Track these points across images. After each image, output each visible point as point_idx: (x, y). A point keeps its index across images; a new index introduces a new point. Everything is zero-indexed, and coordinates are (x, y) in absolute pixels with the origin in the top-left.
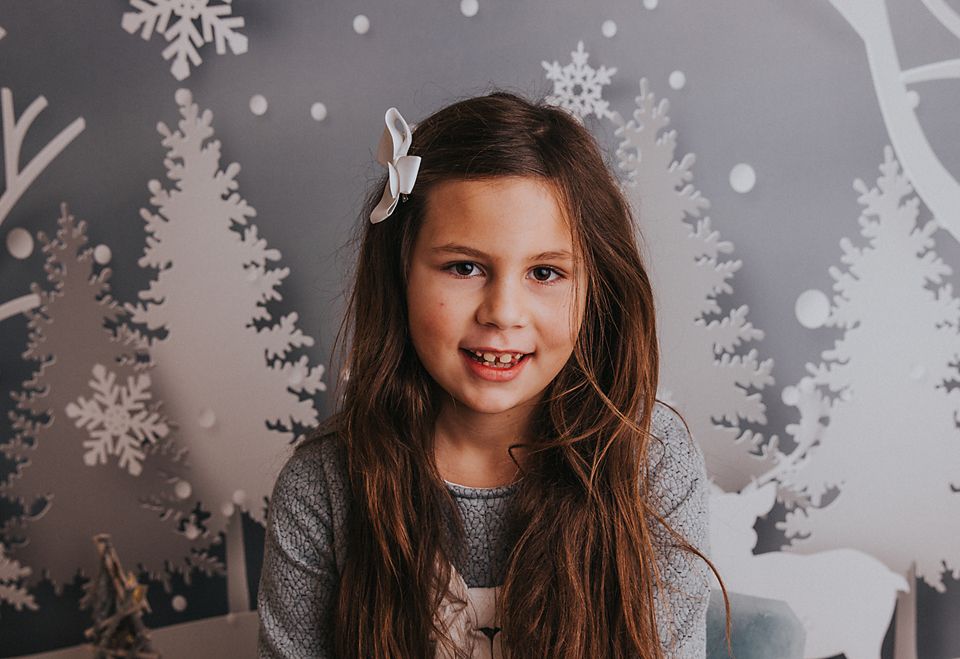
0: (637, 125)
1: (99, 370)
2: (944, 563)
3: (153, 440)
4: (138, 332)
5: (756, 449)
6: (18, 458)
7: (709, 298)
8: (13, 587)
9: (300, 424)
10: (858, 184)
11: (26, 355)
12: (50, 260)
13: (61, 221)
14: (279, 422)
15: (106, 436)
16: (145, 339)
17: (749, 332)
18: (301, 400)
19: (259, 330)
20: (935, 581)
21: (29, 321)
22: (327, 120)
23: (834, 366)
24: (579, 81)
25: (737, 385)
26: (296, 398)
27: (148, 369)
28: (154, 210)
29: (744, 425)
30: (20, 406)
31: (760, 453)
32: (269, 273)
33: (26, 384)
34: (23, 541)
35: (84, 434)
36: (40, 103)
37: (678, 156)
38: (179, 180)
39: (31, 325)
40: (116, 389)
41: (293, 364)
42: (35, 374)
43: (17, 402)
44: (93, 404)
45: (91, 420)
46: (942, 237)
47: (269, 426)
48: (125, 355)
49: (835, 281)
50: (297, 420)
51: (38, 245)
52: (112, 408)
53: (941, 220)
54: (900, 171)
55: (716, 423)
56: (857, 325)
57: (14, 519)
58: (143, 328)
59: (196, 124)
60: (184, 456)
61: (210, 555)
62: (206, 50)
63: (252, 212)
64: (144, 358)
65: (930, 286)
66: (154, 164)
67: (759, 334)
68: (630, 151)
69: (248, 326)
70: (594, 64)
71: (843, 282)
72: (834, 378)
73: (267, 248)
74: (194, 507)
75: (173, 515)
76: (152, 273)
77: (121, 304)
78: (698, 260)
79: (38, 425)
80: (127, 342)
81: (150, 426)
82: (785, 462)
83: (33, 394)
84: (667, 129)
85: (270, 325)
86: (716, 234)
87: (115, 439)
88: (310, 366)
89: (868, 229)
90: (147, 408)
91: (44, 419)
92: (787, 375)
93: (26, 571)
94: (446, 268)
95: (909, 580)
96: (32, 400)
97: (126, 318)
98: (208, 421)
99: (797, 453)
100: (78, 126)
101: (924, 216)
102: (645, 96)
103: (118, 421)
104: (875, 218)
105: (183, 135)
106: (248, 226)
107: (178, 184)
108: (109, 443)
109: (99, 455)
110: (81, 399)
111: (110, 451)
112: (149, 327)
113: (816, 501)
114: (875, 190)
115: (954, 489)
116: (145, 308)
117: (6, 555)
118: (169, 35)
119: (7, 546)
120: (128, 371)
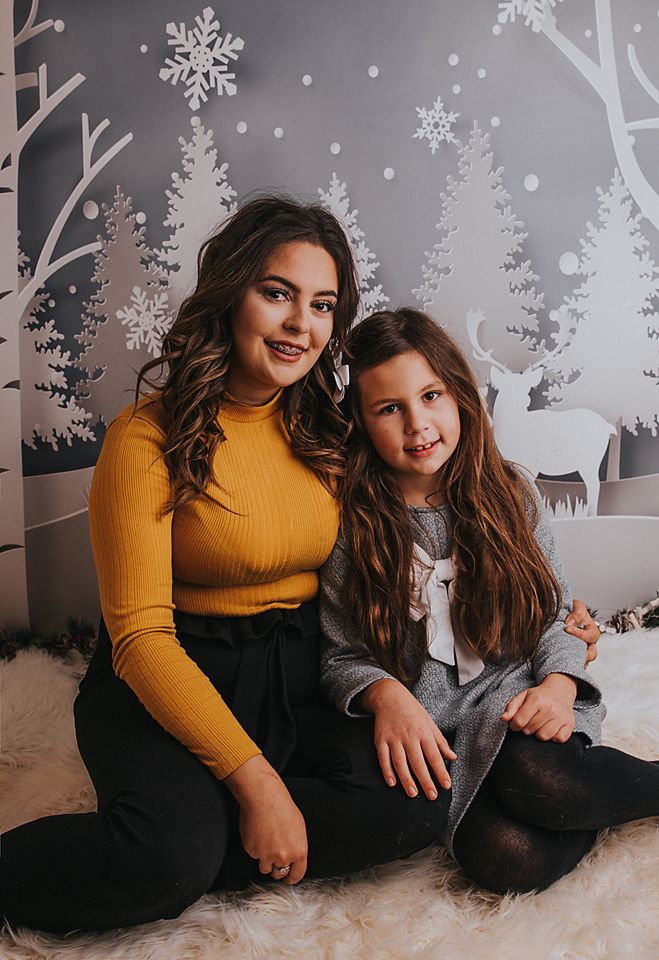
0: (471, 148)
1: (136, 290)
2: (638, 418)
4: (161, 267)
5: (532, 347)
6: (85, 344)
7: (509, 254)
8: (81, 426)
10: (598, 190)
11: (93, 279)
12: (109, 221)
13: (116, 197)
15: (140, 331)
16: (166, 271)
17: (531, 276)
20: (632, 429)
21: (95, 258)
22: (284, 138)
23: (580, 298)
24: (437, 120)
25: (523, 308)
27: (166, 289)
28: (175, 191)
29: (526, 332)
30: (88, 311)
31: (535, 350)
33: (92, 297)
34: (87, 395)
35: (127, 329)
36: (106, 123)
37: (494, 168)
38: (191, 173)
39: (96, 261)
40: (147, 301)
42: (98, 291)
43: (87, 309)
44: (132, 311)
45: (131, 321)
46: (645, 222)
48: (152, 281)
49: (583, 248)
51: (101, 211)
52: (144, 313)
53: (645, 213)
54: (623, 182)
55: (510, 331)
56: (594, 274)
57: (82, 381)
58: (164, 264)
59: (203, 138)
62: (212, 92)
63: (235, 194)
64: (164, 283)
65: (637, 252)
66: (176, 162)
67: (537, 278)
68: (467, 163)
70: (446, 110)
71: (587, 248)
72: (580, 305)
76: (172, 230)
77: (151, 249)
78: (503, 231)
79: (99, 323)
80: (154, 273)
82: (549, 355)
83: (96, 304)
84: (488, 151)
86: (515, 216)
87: (146, 333)
89: (603, 217)
90: (165, 314)
91: (103, 319)
92: (552, 304)
93: (89, 415)
94: (381, 412)
95: (617, 428)
96: (96, 308)
97: (154, 258)
99: (557, 349)
100: (129, 137)
101: (635, 210)
102: (476, 131)
103: (147, 321)
104: (607, 210)
105: (194, 145)
106: (233, 201)
107: (190, 175)
108: (142, 337)
109: (135, 344)
110: (125, 308)
111: (142, 341)
112: (169, 264)
113: (566, 379)
114: (608, 194)
115: (646, 374)
116: (167, 253)
117: (76, 404)
118: (188, 83)
119: (77, 398)
120: (155, 291)
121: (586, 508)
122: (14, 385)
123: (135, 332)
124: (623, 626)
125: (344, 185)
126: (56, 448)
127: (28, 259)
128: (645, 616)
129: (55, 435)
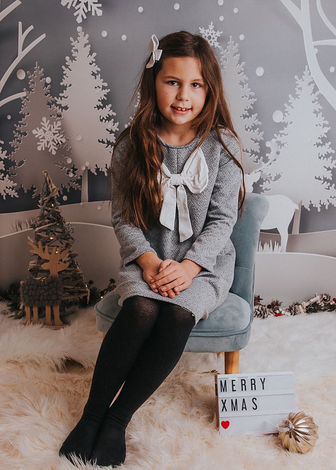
0: (228, 52)
1: (44, 119)
2: (311, 202)
3: (61, 143)
4: (58, 107)
5: (256, 161)
6: (15, 147)
7: (245, 110)
8: (11, 189)
10: (296, 77)
11: (20, 112)
12: (31, 81)
13: (35, 68)
14: (103, 140)
15: (45, 141)
16: (61, 109)
17: (257, 122)
18: (111, 133)
19: (98, 109)
20: (307, 207)
21: (22, 101)
22: (126, 41)
23: (283, 136)
24: (210, 35)
25: (252, 139)
26: (109, 132)
27: (60, 119)
28: (67, 67)
29: (253, 152)
30: (17, 129)
31: (257, 162)
32: (103, 90)
33: (20, 122)
34: (15, 174)
35: (38, 140)
36: (31, 27)
37: (240, 63)
40: (50, 125)
41: (109, 121)
42: (23, 119)
44: (41, 129)
45: (40, 135)
46: (321, 97)
47: (100, 141)
48: (53, 114)
49: (285, 108)
50: (109, 140)
51: (27, 75)
52: (48, 132)
53: (321, 91)
54: (310, 74)
56: (291, 123)
57: (12, 167)
58: (60, 106)
59: (83, 38)
60: (70, 149)
61: (76, 183)
62: (88, 14)
63: (99, 69)
64: (59, 116)
65: (315, 112)
66: (68, 51)
67: (260, 123)
68: (225, 59)
69: (95, 107)
70: (215, 29)
71: (288, 108)
72: (282, 139)
73: (103, 82)
74: (72, 166)
75: (65, 169)
76: (65, 88)
77: (53, 97)
78: (243, 97)
79: (23, 136)
80: (54, 110)
81: (59, 139)
82: (264, 165)
83: (22, 125)
84: (237, 53)
85: (102, 108)
86: (250, 89)
87: (48, 142)
88: (114, 122)
89: (298, 92)
90: (59, 133)
91: (25, 134)
92: (268, 137)
93: (16, 184)
94: (168, 83)
95: (299, 206)
96: (21, 128)
97: (55, 102)
98: (79, 138)
99: (269, 163)
100: (44, 36)
101: (316, 89)
102: (231, 42)
103: (49, 136)
104: (300, 89)
105: (78, 42)
106: (98, 74)
107: (75, 58)
108: (46, 144)
109: (42, 147)
110: (38, 128)
111: (46, 146)
112: (62, 106)
113: (273, 179)
114: (301, 80)
115: (316, 178)
116: (61, 100)
117: (9, 179)
118: (76, 8)
119: (9, 176)
120: (54, 120)
121: (280, 248)
123: (42, 142)
124: (295, 312)
128: (307, 307)
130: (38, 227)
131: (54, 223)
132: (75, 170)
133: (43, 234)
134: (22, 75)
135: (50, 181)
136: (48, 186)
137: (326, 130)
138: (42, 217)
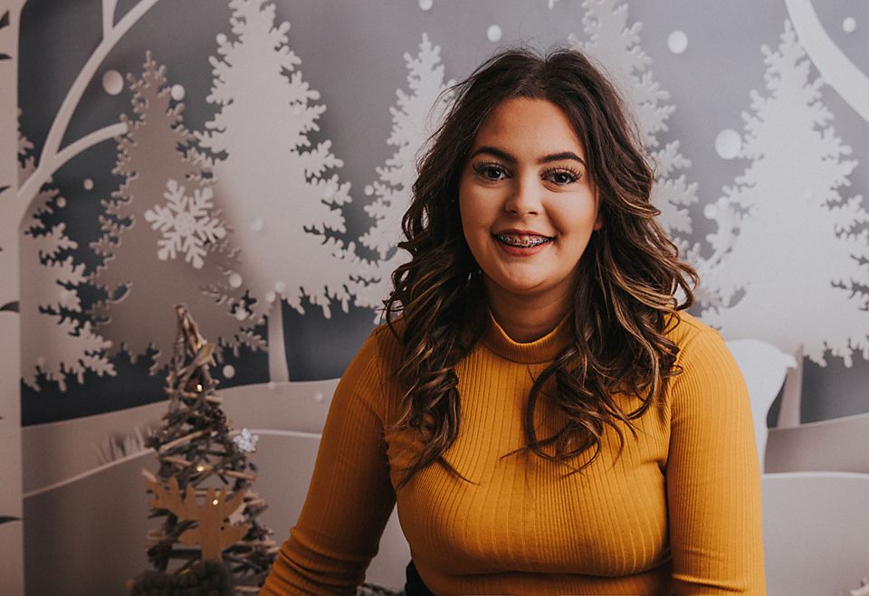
1: (172, 185)
2: (825, 343)
3: (213, 240)
4: (204, 155)
6: (105, 254)
7: (650, 134)
8: (97, 357)
9: (330, 229)
10: (765, 49)
11: (115, 171)
12: (136, 96)
13: (145, 65)
14: (313, 227)
15: (176, 237)
16: (210, 159)
17: (680, 161)
18: (332, 209)
19: (301, 154)
20: (818, 358)
21: (118, 144)
23: (744, 188)
25: (671, 202)
26: (328, 208)
27: (211, 184)
28: (221, 58)
30: (108, 212)
32: (310, 109)
33: (114, 194)
34: (106, 319)
35: (159, 235)
37: (629, 24)
38: (241, 35)
39: (119, 147)
40: (186, 199)
41: (326, 181)
42: (122, 186)
43: (106, 209)
44: (166, 211)
45: (164, 224)
46: (827, 91)
47: (307, 230)
48: (192, 173)
49: (746, 123)
50: (328, 226)
51: (127, 84)
52: (182, 214)
53: (826, 78)
54: (796, 39)
56: (762, 157)
57: (100, 302)
58: (208, 152)
60: (237, 254)
61: (255, 334)
63: (298, 61)
64: (207, 175)
65: (818, 128)
66: (222, 22)
67: (687, 163)
68: (593, 19)
69: (292, 151)
71: (751, 123)
72: (744, 198)
73: (309, 89)
74: (243, 294)
75: (227, 300)
76: (217, 108)
77: (191, 132)
78: (641, 105)
79: (122, 227)
80: (195, 163)
81: (211, 229)
82: (704, 265)
83: (119, 202)
84: (621, 3)
85: (309, 150)
86: (656, 84)
88: (340, 183)
89: (771, 84)
90: (209, 215)
91: (127, 222)
92: (708, 195)
93: (108, 344)
95: (797, 359)
96: (118, 207)
97: (195, 143)
98: (258, 225)
99: (715, 258)
101: (814, 74)
103: (185, 225)
104: (777, 75)
106: (295, 72)
107: (240, 38)
108: (179, 242)
109: (169, 252)
110: (157, 207)
111: (179, 249)
112: (213, 150)
113: (726, 301)
114: (777, 54)
115: (833, 285)
116: (210, 136)
117: (92, 331)
119: (93, 324)
120: (196, 185)
122: (12, 307)
125: (437, 49)
126: (63, 387)
127: (30, 145)
129: (62, 371)
130: (165, 443)
131: (206, 431)
132: (249, 301)
133: (180, 460)
134: (114, 85)
135: (192, 329)
136: (186, 340)
137: (848, 167)
138: (175, 418)
